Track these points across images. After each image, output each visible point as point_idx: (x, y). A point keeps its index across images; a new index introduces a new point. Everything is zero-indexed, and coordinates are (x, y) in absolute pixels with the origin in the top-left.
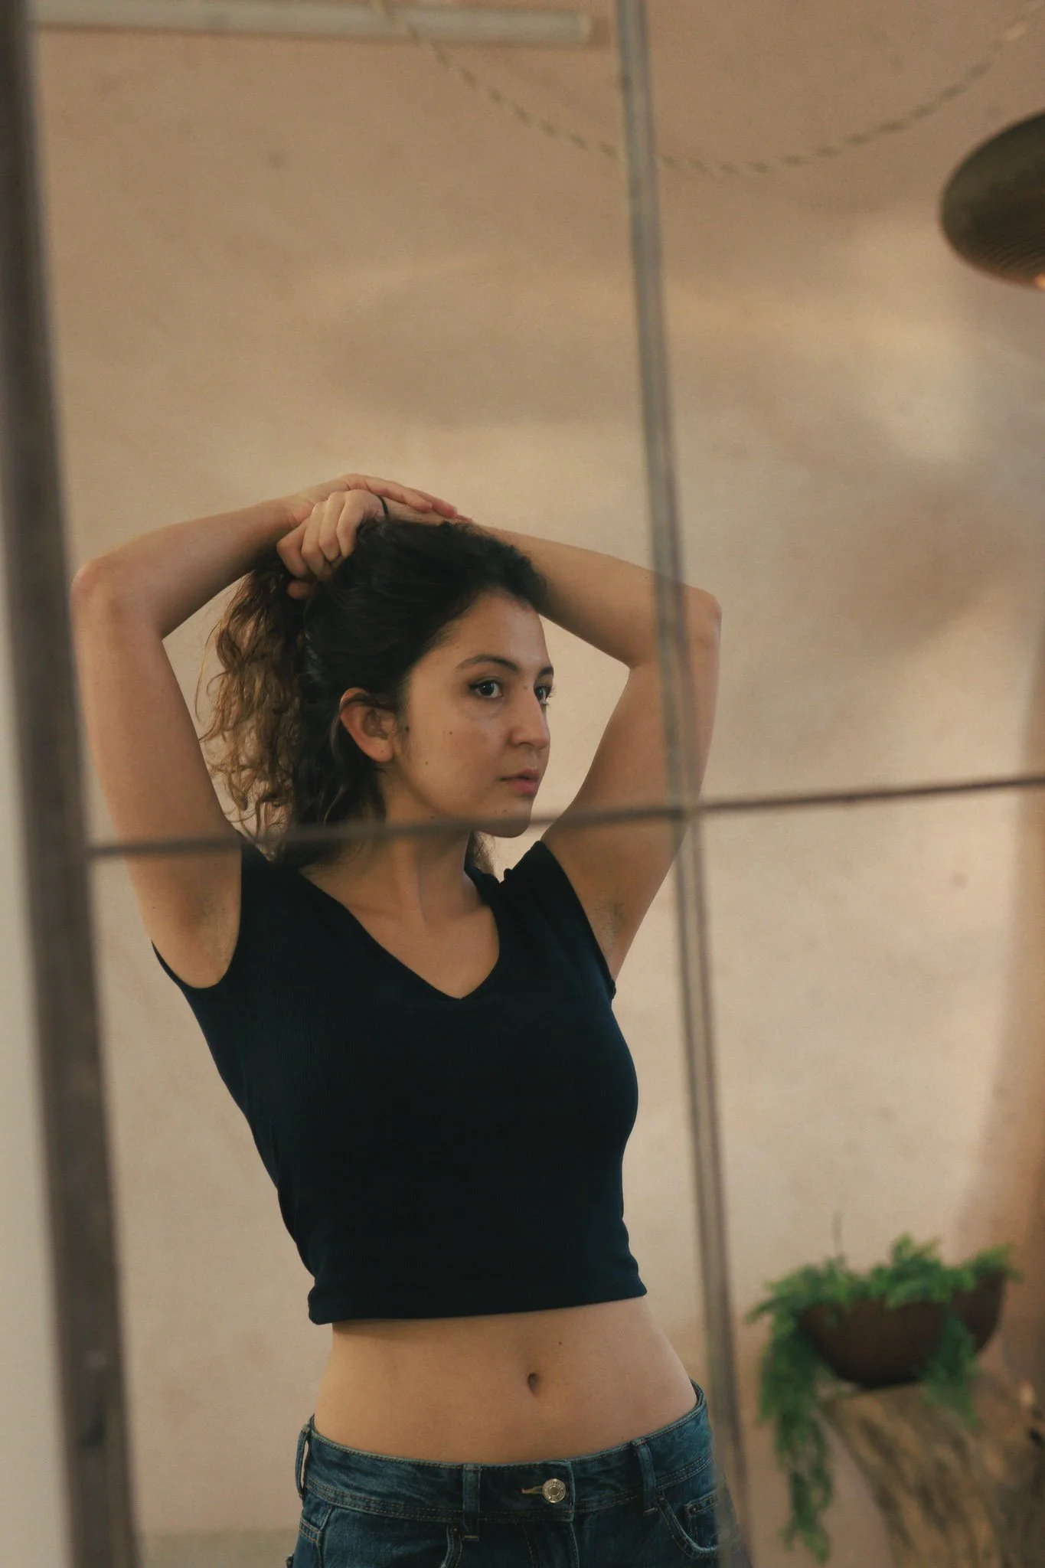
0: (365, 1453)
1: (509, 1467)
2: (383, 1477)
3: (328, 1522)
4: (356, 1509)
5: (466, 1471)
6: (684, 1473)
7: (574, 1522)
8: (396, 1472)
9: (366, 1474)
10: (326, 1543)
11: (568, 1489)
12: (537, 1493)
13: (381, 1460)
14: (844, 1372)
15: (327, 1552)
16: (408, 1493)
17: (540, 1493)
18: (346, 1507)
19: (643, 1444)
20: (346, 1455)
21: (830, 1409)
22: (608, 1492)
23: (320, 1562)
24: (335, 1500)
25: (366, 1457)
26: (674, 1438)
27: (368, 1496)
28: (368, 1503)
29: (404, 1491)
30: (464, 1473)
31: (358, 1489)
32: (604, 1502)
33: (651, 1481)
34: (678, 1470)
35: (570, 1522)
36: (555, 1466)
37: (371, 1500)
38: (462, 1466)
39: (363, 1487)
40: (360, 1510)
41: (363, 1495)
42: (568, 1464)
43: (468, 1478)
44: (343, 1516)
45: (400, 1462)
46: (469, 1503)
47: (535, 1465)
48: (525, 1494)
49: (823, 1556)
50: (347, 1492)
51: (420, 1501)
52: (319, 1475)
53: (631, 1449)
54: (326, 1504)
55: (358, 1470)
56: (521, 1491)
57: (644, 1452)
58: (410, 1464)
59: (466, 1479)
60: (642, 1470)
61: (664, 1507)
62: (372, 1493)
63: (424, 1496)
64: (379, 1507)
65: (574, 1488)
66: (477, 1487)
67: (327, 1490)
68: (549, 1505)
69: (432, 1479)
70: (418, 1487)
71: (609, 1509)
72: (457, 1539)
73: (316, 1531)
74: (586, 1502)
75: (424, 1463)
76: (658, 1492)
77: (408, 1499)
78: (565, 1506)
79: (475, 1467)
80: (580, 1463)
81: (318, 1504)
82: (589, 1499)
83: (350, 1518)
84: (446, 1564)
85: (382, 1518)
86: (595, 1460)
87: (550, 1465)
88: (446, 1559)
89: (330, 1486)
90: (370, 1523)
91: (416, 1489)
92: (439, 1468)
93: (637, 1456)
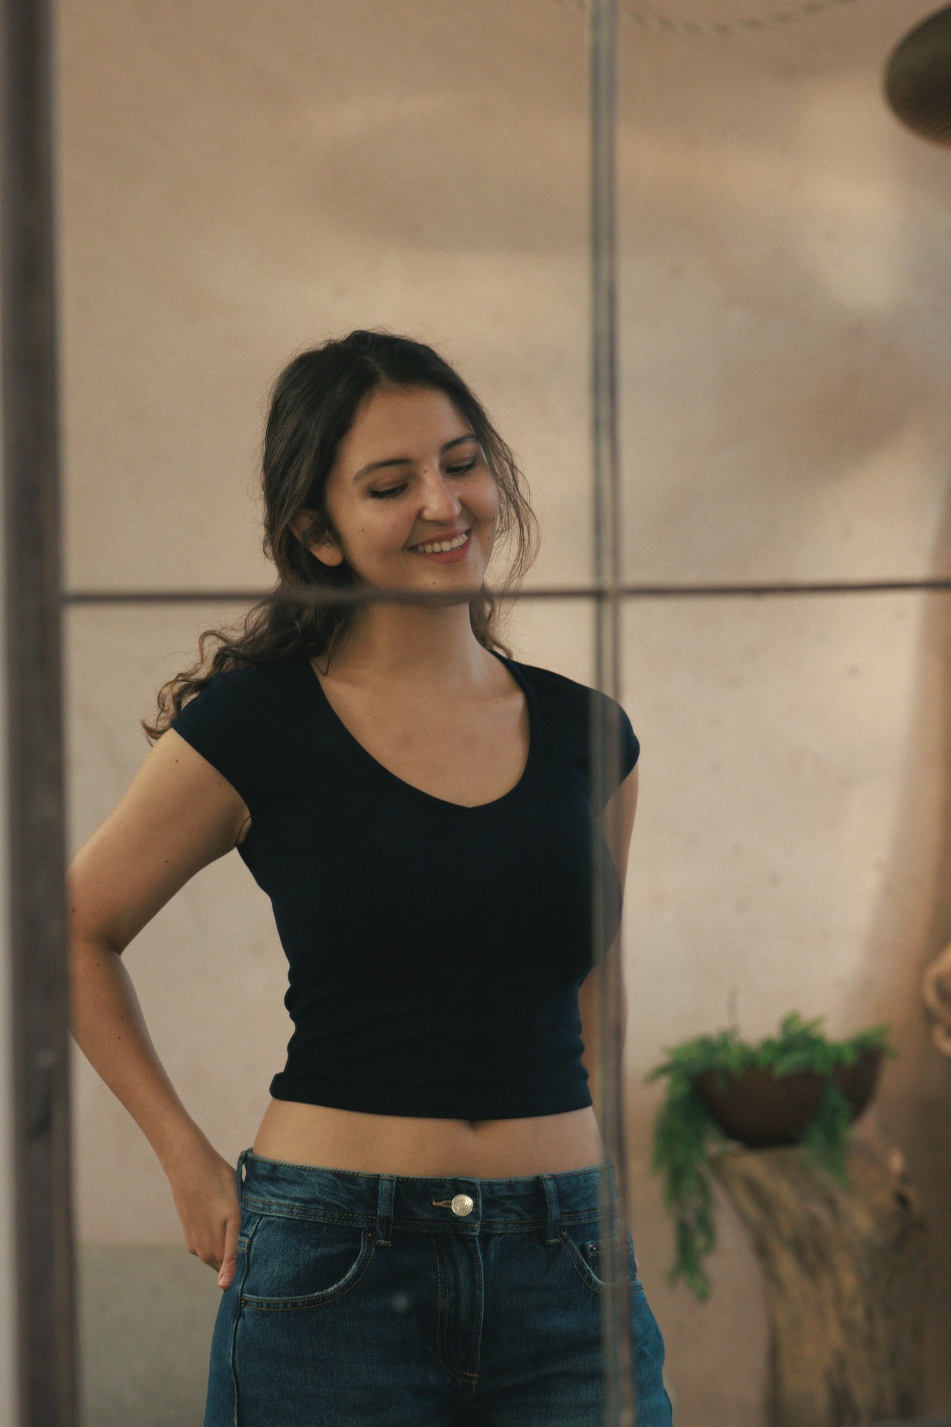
0: (291, 1164)
1: (421, 1179)
2: (307, 1185)
3: (255, 1233)
4: (281, 1215)
5: (382, 1180)
6: (587, 1217)
7: (479, 1237)
8: (318, 1180)
9: (292, 1182)
10: (252, 1250)
11: (476, 1205)
12: (445, 1206)
13: (305, 1170)
14: (731, 1132)
15: (253, 1256)
16: (328, 1199)
17: (447, 1207)
18: (273, 1214)
19: (550, 1179)
20: (275, 1167)
21: (716, 1164)
22: (513, 1217)
23: (246, 1268)
24: (263, 1209)
25: (293, 1167)
26: (579, 1181)
27: (292, 1203)
28: (292, 1209)
29: (325, 1197)
30: (380, 1181)
31: (284, 1197)
32: (509, 1226)
33: (555, 1211)
34: (581, 1212)
35: (476, 1236)
36: (464, 1182)
37: (294, 1206)
38: (379, 1176)
39: (288, 1194)
40: (285, 1215)
41: (287, 1202)
42: (477, 1181)
43: (384, 1187)
44: (269, 1224)
45: (322, 1171)
46: (384, 1209)
47: (446, 1180)
48: (435, 1207)
49: (703, 1296)
50: (274, 1200)
51: (337, 1206)
52: (251, 1190)
53: (538, 1181)
54: (256, 1214)
55: (285, 1180)
56: (431, 1204)
57: (550, 1185)
58: (331, 1172)
59: (382, 1187)
60: (548, 1201)
61: (565, 1241)
62: (296, 1199)
63: (343, 1202)
64: (302, 1212)
65: (481, 1205)
66: (392, 1195)
67: (256, 1202)
68: (457, 1219)
69: (351, 1187)
70: (337, 1193)
71: (514, 1233)
72: (370, 1243)
73: (246, 1240)
74: (492, 1222)
75: (344, 1172)
76: (561, 1226)
77: (327, 1204)
78: (471, 1220)
79: (391, 1176)
80: (487, 1185)
81: (250, 1218)
82: (495, 1220)
83: (275, 1224)
84: (357, 1265)
85: (303, 1222)
86: (502, 1184)
87: (460, 1181)
88: (358, 1260)
89: (261, 1198)
90: (292, 1227)
91: (334, 1195)
92: (357, 1176)
93: (543, 1189)
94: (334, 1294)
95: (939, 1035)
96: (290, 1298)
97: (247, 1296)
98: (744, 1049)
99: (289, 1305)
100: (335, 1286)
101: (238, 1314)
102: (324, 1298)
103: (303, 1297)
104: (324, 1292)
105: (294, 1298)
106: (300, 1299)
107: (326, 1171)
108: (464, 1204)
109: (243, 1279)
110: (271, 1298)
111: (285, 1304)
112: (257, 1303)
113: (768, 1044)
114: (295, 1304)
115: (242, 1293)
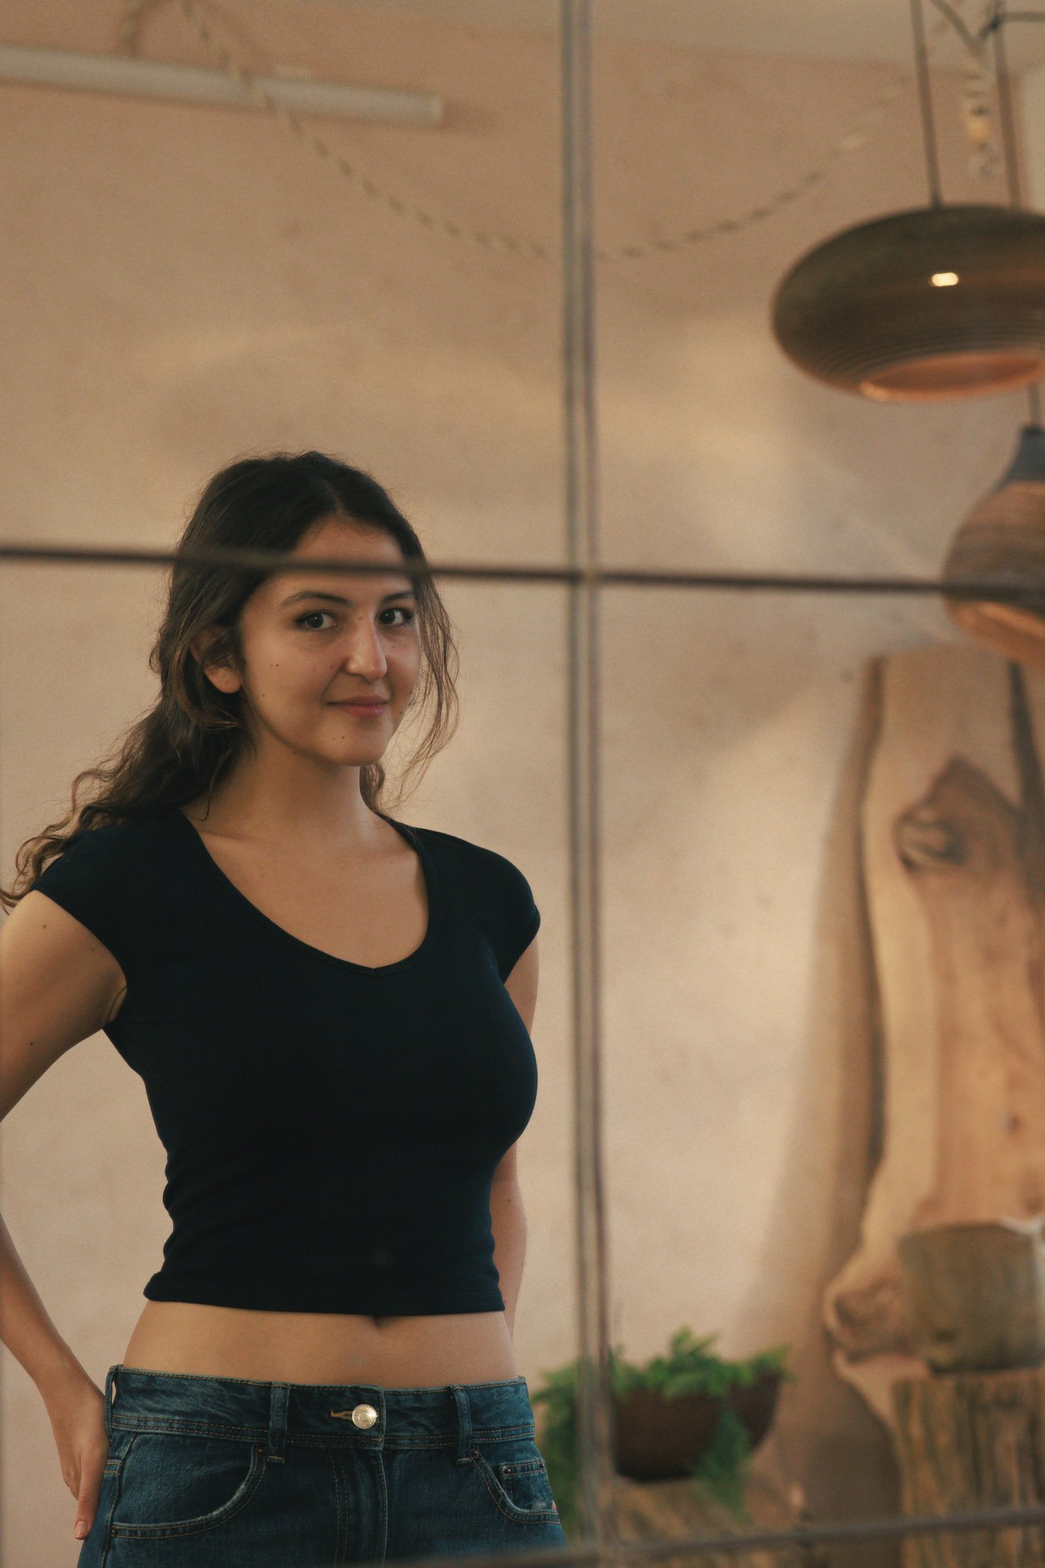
1: (319, 1387)
2: (188, 1396)
3: (128, 1454)
4: (159, 1431)
5: (275, 1387)
6: (501, 1435)
7: (383, 1453)
8: (202, 1390)
9: (171, 1394)
10: (126, 1472)
11: (380, 1418)
12: (345, 1418)
13: (187, 1379)
15: (127, 1479)
16: (213, 1411)
17: (347, 1418)
18: (149, 1431)
19: (463, 1390)
20: (152, 1378)
22: (421, 1430)
23: (117, 1493)
24: (138, 1426)
26: (492, 1395)
27: (171, 1417)
28: (171, 1423)
29: (209, 1409)
30: (273, 1389)
31: (162, 1411)
32: (417, 1441)
33: (467, 1426)
34: (494, 1430)
35: (379, 1451)
36: (366, 1390)
37: (173, 1420)
38: (271, 1383)
39: (167, 1408)
40: (163, 1432)
41: (166, 1416)
42: (382, 1389)
43: (277, 1396)
44: (145, 1442)
45: (206, 1379)
46: (276, 1421)
47: (346, 1387)
48: (333, 1418)
50: (150, 1415)
51: (224, 1419)
52: (123, 1407)
53: (449, 1392)
54: (129, 1432)
55: (163, 1392)
56: (330, 1414)
57: (462, 1397)
58: (216, 1380)
59: (274, 1395)
60: (459, 1415)
61: (478, 1460)
62: (175, 1413)
63: (230, 1414)
64: (183, 1427)
65: (385, 1417)
66: (284, 1405)
67: (129, 1419)
68: (358, 1432)
69: (239, 1396)
70: (223, 1404)
71: (419, 1450)
72: (260, 1460)
73: (118, 1462)
74: (398, 1436)
75: (232, 1380)
76: (476, 1444)
77: (212, 1417)
78: (374, 1433)
79: (285, 1384)
80: (393, 1394)
81: (122, 1438)
82: (401, 1434)
83: (152, 1442)
84: (245, 1486)
85: (185, 1437)
86: (409, 1394)
87: (361, 1389)
88: (247, 1479)
89: (136, 1415)
90: (173, 1445)
91: (222, 1406)
92: (247, 1384)
93: (454, 1400)
94: (219, 1518)
95: (840, 1360)
96: (169, 1524)
97: (118, 1525)
98: (630, 1371)
99: (168, 1532)
100: (221, 1509)
101: (107, 1545)
102: (208, 1523)
103: (185, 1521)
104: (208, 1516)
105: (173, 1523)
106: (181, 1524)
107: (211, 1380)
108: (366, 1415)
109: (113, 1506)
110: (146, 1525)
111: (163, 1531)
112: (130, 1531)
113: (657, 1364)
114: (174, 1531)
115: (112, 1521)
